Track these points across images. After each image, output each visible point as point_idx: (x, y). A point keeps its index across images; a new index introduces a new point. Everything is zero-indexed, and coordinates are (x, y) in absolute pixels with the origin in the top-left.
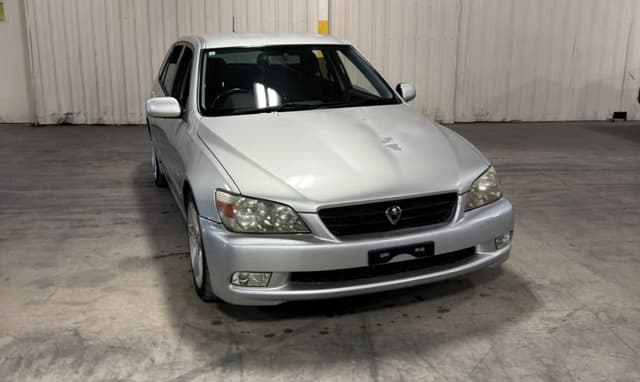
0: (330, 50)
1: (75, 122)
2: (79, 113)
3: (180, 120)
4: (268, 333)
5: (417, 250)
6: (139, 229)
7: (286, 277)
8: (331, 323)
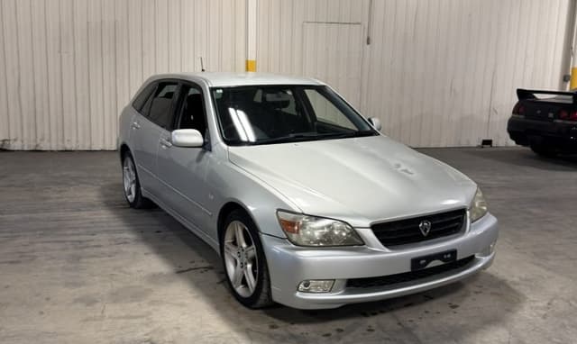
0: (299, 90)
1: (12, 148)
2: (15, 140)
3: (200, 150)
4: (325, 333)
5: (445, 256)
6: (142, 249)
7: (344, 283)
8: (371, 321)
